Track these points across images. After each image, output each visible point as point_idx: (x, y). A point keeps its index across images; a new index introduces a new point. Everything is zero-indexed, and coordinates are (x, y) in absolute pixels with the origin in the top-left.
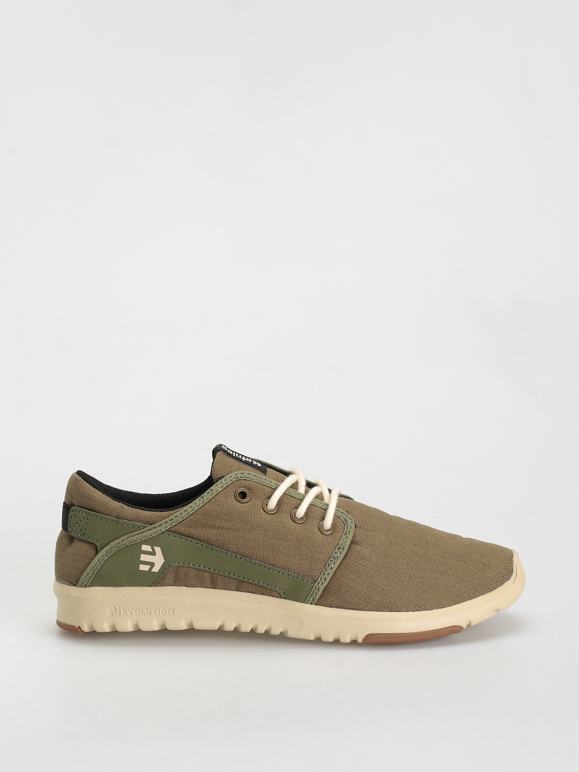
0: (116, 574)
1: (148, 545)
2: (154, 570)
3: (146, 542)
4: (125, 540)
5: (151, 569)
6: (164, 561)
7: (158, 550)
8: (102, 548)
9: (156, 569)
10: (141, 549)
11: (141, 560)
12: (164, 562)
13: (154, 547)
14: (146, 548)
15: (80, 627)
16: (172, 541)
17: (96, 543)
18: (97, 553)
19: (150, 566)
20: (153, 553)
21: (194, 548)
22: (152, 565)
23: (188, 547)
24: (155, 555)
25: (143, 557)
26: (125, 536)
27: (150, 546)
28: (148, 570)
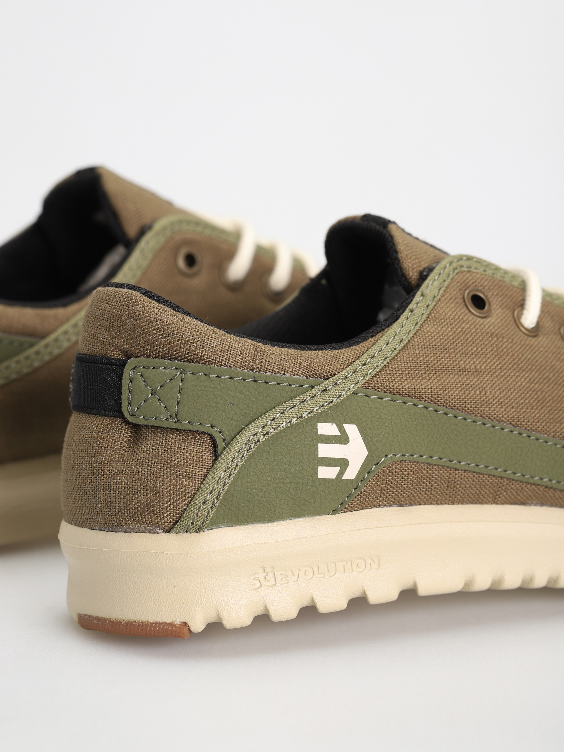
0: (270, 493)
1: (329, 423)
2: (346, 476)
3: (325, 417)
5: (341, 473)
6: (367, 453)
7: (352, 430)
8: (228, 443)
9: (351, 474)
10: (317, 432)
11: (319, 456)
12: (368, 456)
13: (344, 425)
14: (326, 429)
15: (185, 624)
16: (380, 409)
17: (211, 431)
18: (216, 456)
19: (339, 468)
20: (343, 439)
21: (422, 420)
22: (343, 464)
23: (411, 418)
24: (348, 442)
25: (324, 450)
26: (277, 408)
27: (334, 424)
28: (334, 478)
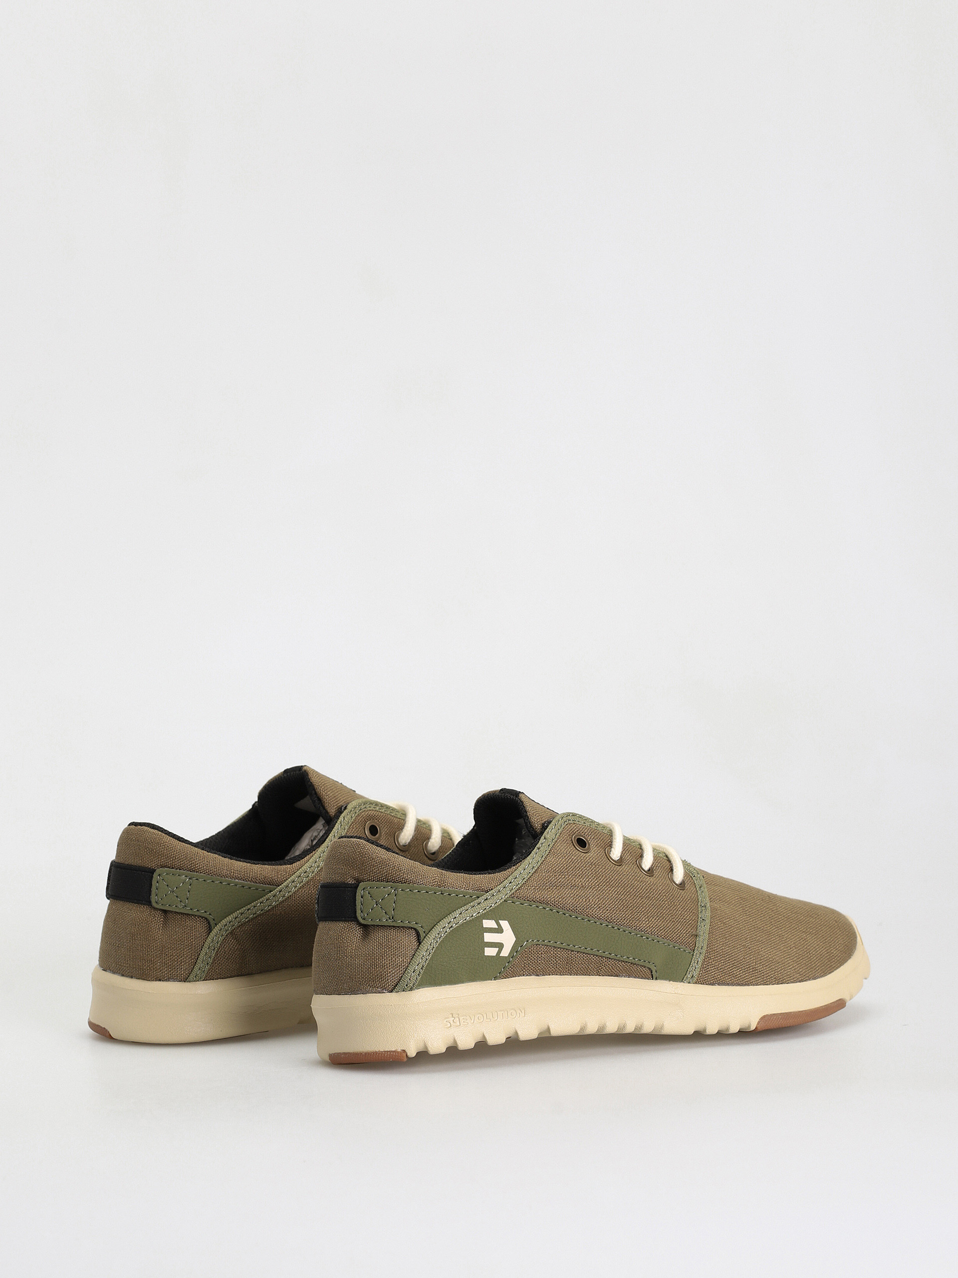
0: (455, 965)
1: (490, 920)
2: (502, 954)
3: (487, 916)
4: (459, 917)
5: (499, 952)
6: (515, 939)
7: (505, 924)
8: (427, 934)
9: (505, 953)
10: (483, 926)
11: (485, 941)
12: (515, 941)
13: (500, 921)
14: (488, 923)
15: (404, 1052)
16: (521, 911)
17: (416, 926)
19: (498, 949)
20: (499, 930)
21: (549, 918)
22: (500, 946)
23: (542, 917)
24: (503, 932)
25: (488, 937)
26: (457, 911)
27: (493, 921)
28: (495, 955)
